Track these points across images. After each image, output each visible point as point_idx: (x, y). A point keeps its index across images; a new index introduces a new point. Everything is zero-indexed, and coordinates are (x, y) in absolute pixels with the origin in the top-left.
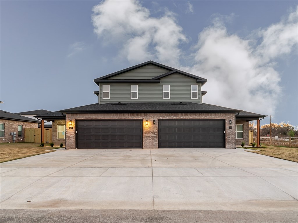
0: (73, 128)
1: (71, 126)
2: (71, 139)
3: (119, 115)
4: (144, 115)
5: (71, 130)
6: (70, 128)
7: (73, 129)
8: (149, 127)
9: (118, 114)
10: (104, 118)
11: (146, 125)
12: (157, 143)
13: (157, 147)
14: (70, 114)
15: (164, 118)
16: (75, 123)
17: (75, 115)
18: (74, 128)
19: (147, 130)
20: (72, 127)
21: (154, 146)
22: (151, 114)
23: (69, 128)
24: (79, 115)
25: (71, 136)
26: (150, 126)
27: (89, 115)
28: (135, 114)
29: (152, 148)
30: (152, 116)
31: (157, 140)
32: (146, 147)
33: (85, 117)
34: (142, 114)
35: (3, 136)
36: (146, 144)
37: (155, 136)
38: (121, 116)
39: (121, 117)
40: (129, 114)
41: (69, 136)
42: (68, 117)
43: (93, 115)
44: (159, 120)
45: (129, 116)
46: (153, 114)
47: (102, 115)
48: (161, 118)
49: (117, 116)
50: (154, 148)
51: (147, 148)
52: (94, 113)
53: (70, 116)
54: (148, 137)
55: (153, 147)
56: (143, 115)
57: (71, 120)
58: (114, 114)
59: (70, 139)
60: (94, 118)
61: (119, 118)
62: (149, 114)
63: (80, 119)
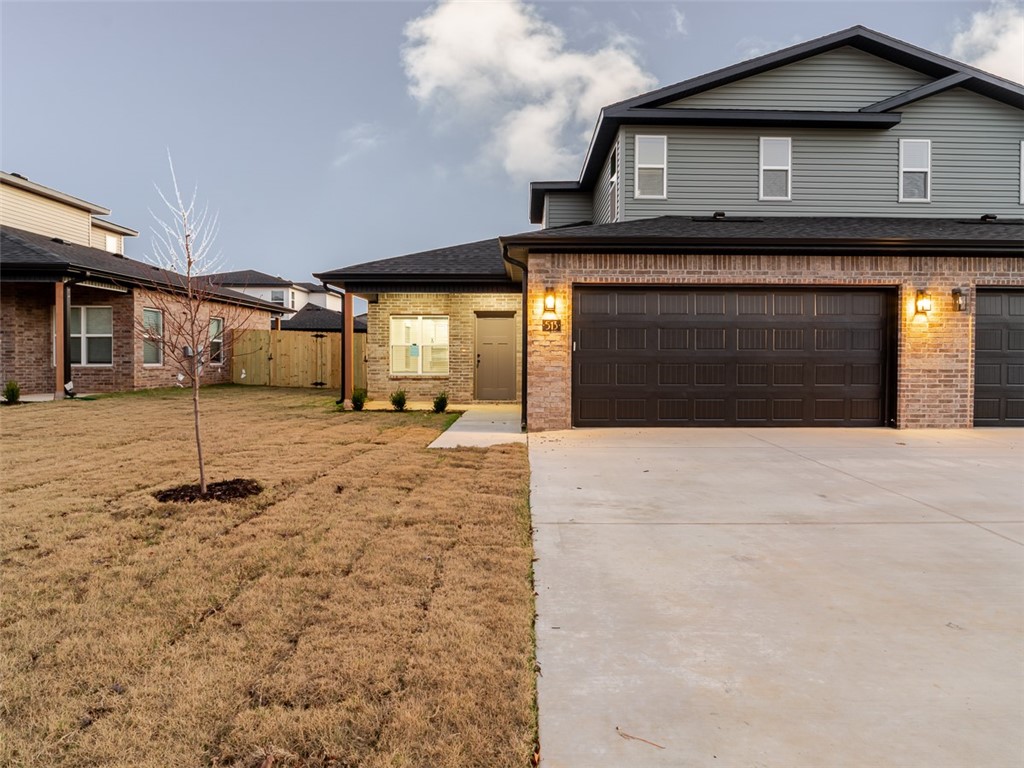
0: (563, 328)
1: (549, 316)
2: (550, 382)
3: (789, 266)
4: (906, 267)
5: (554, 336)
6: (547, 327)
7: (559, 330)
8: (931, 325)
9: (784, 259)
10: (713, 279)
11: (917, 312)
12: (969, 402)
13: (969, 419)
14: (548, 256)
15: (1003, 281)
16: (569, 302)
17: (572, 261)
18: (567, 328)
19: (922, 340)
20: (559, 322)
21: (952, 416)
22: (940, 260)
23: (541, 328)
24: (590, 262)
25: (553, 363)
26: (935, 320)
27: (639, 260)
28: (863, 259)
29: (944, 427)
30: (946, 272)
31: (969, 385)
32: (915, 421)
33: (621, 272)
34: (900, 259)
35: (158, 362)
36: (916, 406)
37: (960, 366)
38: (796, 270)
39: (795, 274)
40: (838, 259)
41: (542, 367)
42: (540, 272)
43: (661, 259)
44: (982, 290)
45: (833, 268)
46: (951, 260)
47: (707, 261)
48: (990, 280)
49: (779, 268)
50: (952, 426)
51: (921, 427)
52: (665, 252)
53: (548, 265)
54: (924, 371)
55: (950, 420)
56: (902, 264)
57: (550, 285)
58: (764, 259)
59: (548, 379)
60: (664, 279)
61: (789, 280)
62: (930, 261)
63: (594, 279)
